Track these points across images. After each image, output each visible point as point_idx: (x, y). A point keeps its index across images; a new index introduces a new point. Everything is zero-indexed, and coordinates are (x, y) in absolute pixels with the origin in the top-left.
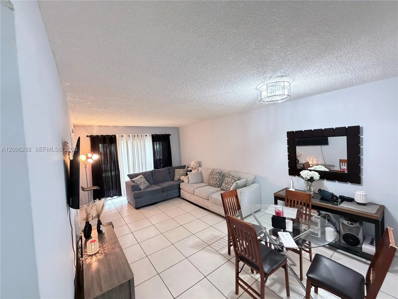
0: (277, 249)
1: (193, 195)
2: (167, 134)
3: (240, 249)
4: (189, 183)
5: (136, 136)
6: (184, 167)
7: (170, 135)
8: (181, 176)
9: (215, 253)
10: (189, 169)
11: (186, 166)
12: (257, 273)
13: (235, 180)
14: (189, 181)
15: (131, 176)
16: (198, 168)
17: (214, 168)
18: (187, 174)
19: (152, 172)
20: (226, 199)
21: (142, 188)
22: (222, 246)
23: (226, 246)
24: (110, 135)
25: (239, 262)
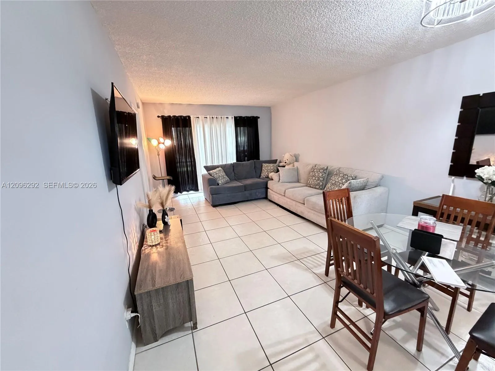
0: (411, 281)
1: (284, 197)
2: (254, 116)
3: (345, 271)
4: (279, 181)
5: (214, 118)
6: (275, 162)
7: (259, 118)
8: (270, 173)
9: (306, 270)
10: (281, 164)
11: (278, 161)
12: (367, 307)
13: (348, 179)
14: (280, 179)
15: (208, 168)
16: (294, 163)
17: (316, 164)
18: (278, 171)
19: (233, 165)
20: (331, 200)
21: (220, 183)
22: (317, 264)
23: (323, 264)
24: (183, 116)
25: (341, 289)
